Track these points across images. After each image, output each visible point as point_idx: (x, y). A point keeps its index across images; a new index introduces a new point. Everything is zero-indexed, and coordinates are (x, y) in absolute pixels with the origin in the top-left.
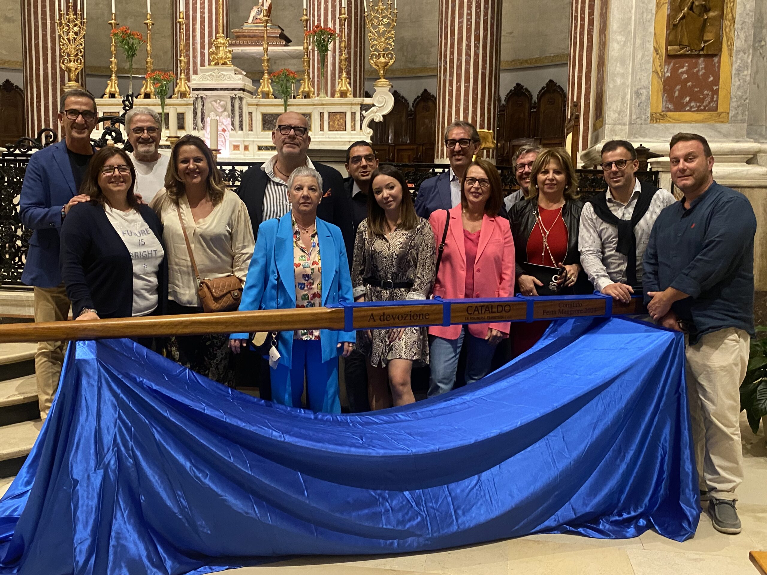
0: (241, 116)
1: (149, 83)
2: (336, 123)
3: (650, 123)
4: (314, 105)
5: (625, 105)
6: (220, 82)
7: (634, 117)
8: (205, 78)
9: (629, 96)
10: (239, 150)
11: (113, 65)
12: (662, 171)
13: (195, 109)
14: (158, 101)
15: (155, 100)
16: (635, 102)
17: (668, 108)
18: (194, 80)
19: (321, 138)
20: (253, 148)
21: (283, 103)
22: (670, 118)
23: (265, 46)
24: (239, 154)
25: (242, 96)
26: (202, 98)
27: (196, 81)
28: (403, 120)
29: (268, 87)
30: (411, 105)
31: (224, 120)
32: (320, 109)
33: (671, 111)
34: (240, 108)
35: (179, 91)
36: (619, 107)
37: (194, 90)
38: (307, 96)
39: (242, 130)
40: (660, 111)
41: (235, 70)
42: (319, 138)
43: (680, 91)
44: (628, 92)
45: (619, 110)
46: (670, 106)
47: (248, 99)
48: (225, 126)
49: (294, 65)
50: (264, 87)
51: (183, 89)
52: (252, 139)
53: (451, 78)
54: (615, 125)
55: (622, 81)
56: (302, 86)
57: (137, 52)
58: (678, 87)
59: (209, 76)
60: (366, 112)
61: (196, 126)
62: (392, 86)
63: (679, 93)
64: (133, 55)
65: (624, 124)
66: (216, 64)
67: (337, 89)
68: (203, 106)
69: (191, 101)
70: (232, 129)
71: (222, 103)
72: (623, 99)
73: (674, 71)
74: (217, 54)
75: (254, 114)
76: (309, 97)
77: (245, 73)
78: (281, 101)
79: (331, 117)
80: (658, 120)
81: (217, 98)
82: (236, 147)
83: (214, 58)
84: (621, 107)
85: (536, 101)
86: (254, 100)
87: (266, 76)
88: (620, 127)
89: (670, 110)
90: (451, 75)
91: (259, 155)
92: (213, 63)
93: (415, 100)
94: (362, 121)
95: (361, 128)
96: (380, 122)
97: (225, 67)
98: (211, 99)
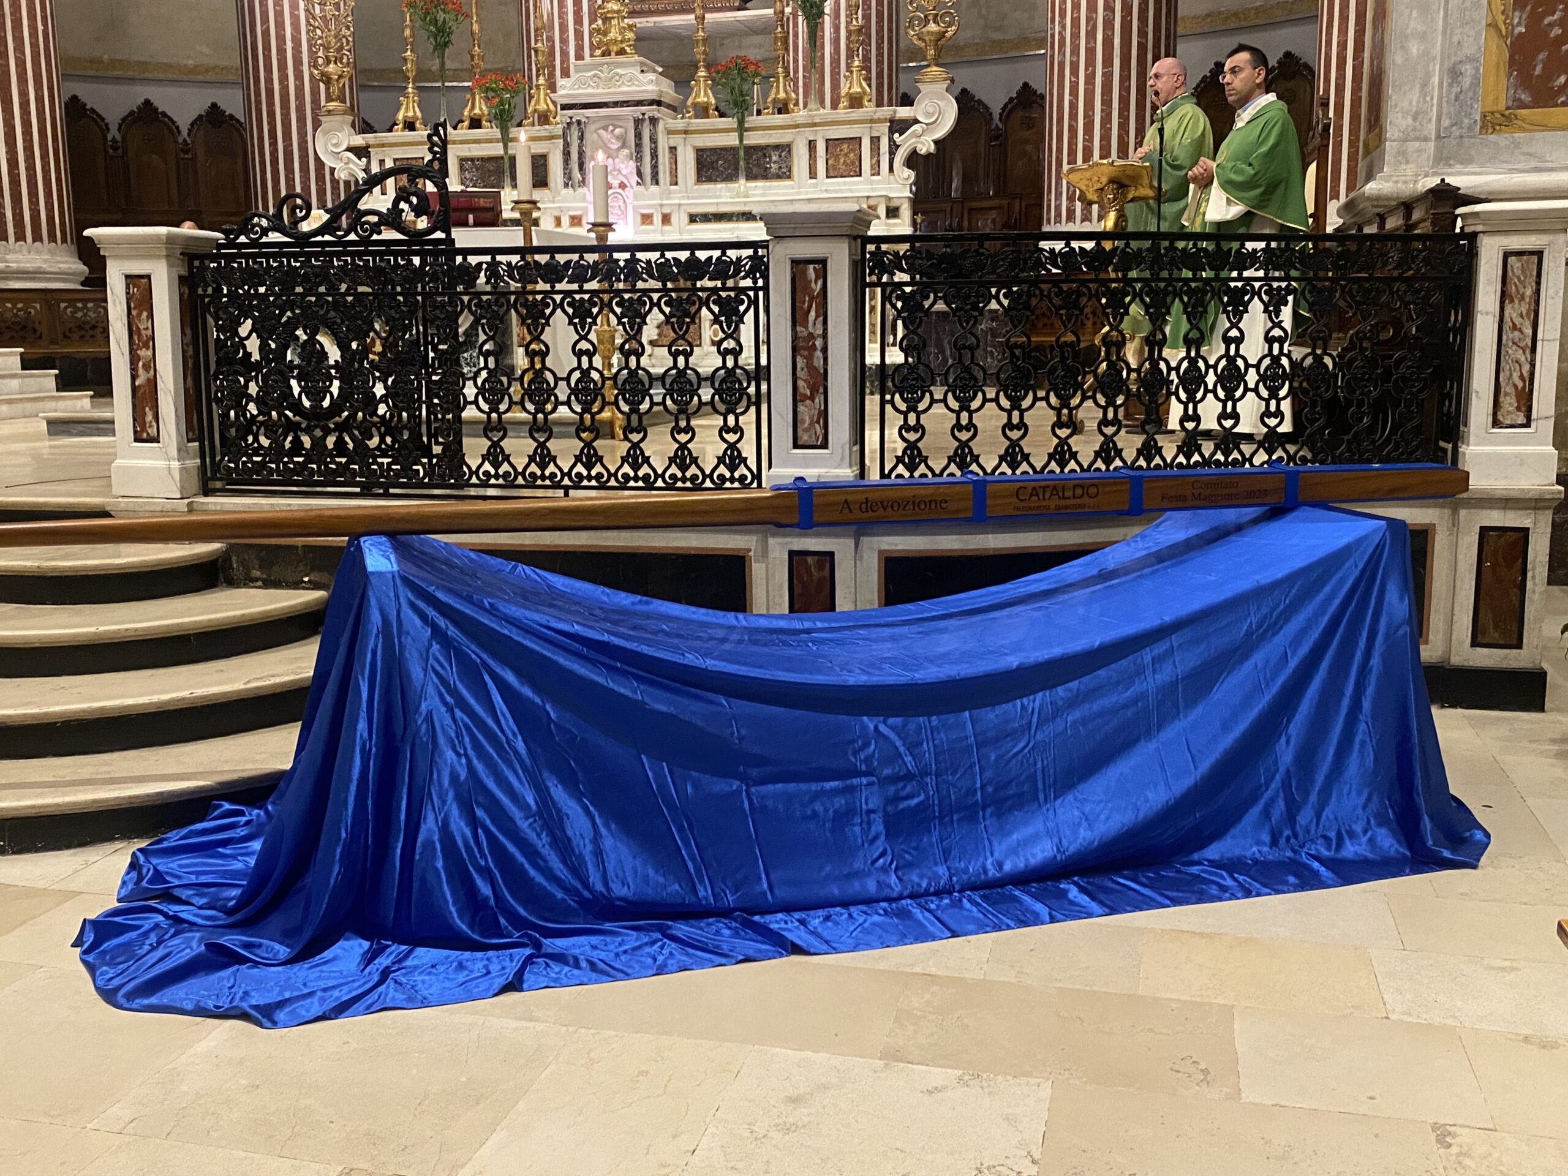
0: (654, 155)
1: (477, 97)
2: (842, 161)
3: (1481, 133)
4: (797, 126)
5: (1428, 99)
6: (612, 90)
7: (1446, 123)
8: (584, 84)
9: (1436, 80)
10: (651, 223)
11: (409, 65)
12: (1484, 232)
13: (567, 145)
14: (496, 133)
15: (491, 131)
16: (1449, 92)
17: (1520, 99)
18: (563, 87)
19: (814, 192)
20: (680, 219)
21: (735, 126)
22: (1523, 120)
23: (699, 12)
24: (654, 231)
25: (657, 115)
26: (579, 122)
27: (567, 89)
28: (982, 148)
29: (706, 94)
30: (996, 117)
31: (622, 166)
32: (808, 134)
33: (1526, 107)
34: (654, 140)
35: (535, 111)
36: (1414, 103)
37: (564, 107)
38: (783, 108)
39: (657, 183)
40: (1502, 106)
41: (642, 64)
42: (807, 193)
43: (1545, 63)
44: (1434, 71)
45: (1414, 109)
46: (1523, 96)
47: (668, 121)
48: (625, 176)
49: (760, 46)
50: (698, 95)
51: (542, 106)
52: (677, 201)
53: (1075, 59)
54: (1405, 140)
55: (1422, 48)
56: (774, 90)
57: (453, 37)
58: (1542, 56)
59: (591, 78)
60: (901, 135)
61: (570, 179)
62: (952, 81)
63: (1543, 68)
64: (446, 44)
65: (1426, 139)
66: (603, 55)
67: (844, 91)
68: (581, 138)
69: (558, 130)
70: (638, 183)
71: (617, 131)
72: (1425, 85)
73: (1534, 21)
74: (605, 34)
75: (679, 151)
76: (787, 112)
77: (660, 70)
78: (730, 122)
79: (830, 148)
80: (1498, 128)
81: (608, 122)
82: (647, 219)
83: (600, 42)
84: (1418, 102)
86: (679, 123)
87: (702, 73)
88: (1417, 144)
89: (1524, 106)
90: (1075, 51)
91: (690, 232)
92: (598, 52)
93: (1006, 105)
94: (892, 153)
95: (891, 169)
96: (929, 155)
97: (621, 59)
98: (597, 125)
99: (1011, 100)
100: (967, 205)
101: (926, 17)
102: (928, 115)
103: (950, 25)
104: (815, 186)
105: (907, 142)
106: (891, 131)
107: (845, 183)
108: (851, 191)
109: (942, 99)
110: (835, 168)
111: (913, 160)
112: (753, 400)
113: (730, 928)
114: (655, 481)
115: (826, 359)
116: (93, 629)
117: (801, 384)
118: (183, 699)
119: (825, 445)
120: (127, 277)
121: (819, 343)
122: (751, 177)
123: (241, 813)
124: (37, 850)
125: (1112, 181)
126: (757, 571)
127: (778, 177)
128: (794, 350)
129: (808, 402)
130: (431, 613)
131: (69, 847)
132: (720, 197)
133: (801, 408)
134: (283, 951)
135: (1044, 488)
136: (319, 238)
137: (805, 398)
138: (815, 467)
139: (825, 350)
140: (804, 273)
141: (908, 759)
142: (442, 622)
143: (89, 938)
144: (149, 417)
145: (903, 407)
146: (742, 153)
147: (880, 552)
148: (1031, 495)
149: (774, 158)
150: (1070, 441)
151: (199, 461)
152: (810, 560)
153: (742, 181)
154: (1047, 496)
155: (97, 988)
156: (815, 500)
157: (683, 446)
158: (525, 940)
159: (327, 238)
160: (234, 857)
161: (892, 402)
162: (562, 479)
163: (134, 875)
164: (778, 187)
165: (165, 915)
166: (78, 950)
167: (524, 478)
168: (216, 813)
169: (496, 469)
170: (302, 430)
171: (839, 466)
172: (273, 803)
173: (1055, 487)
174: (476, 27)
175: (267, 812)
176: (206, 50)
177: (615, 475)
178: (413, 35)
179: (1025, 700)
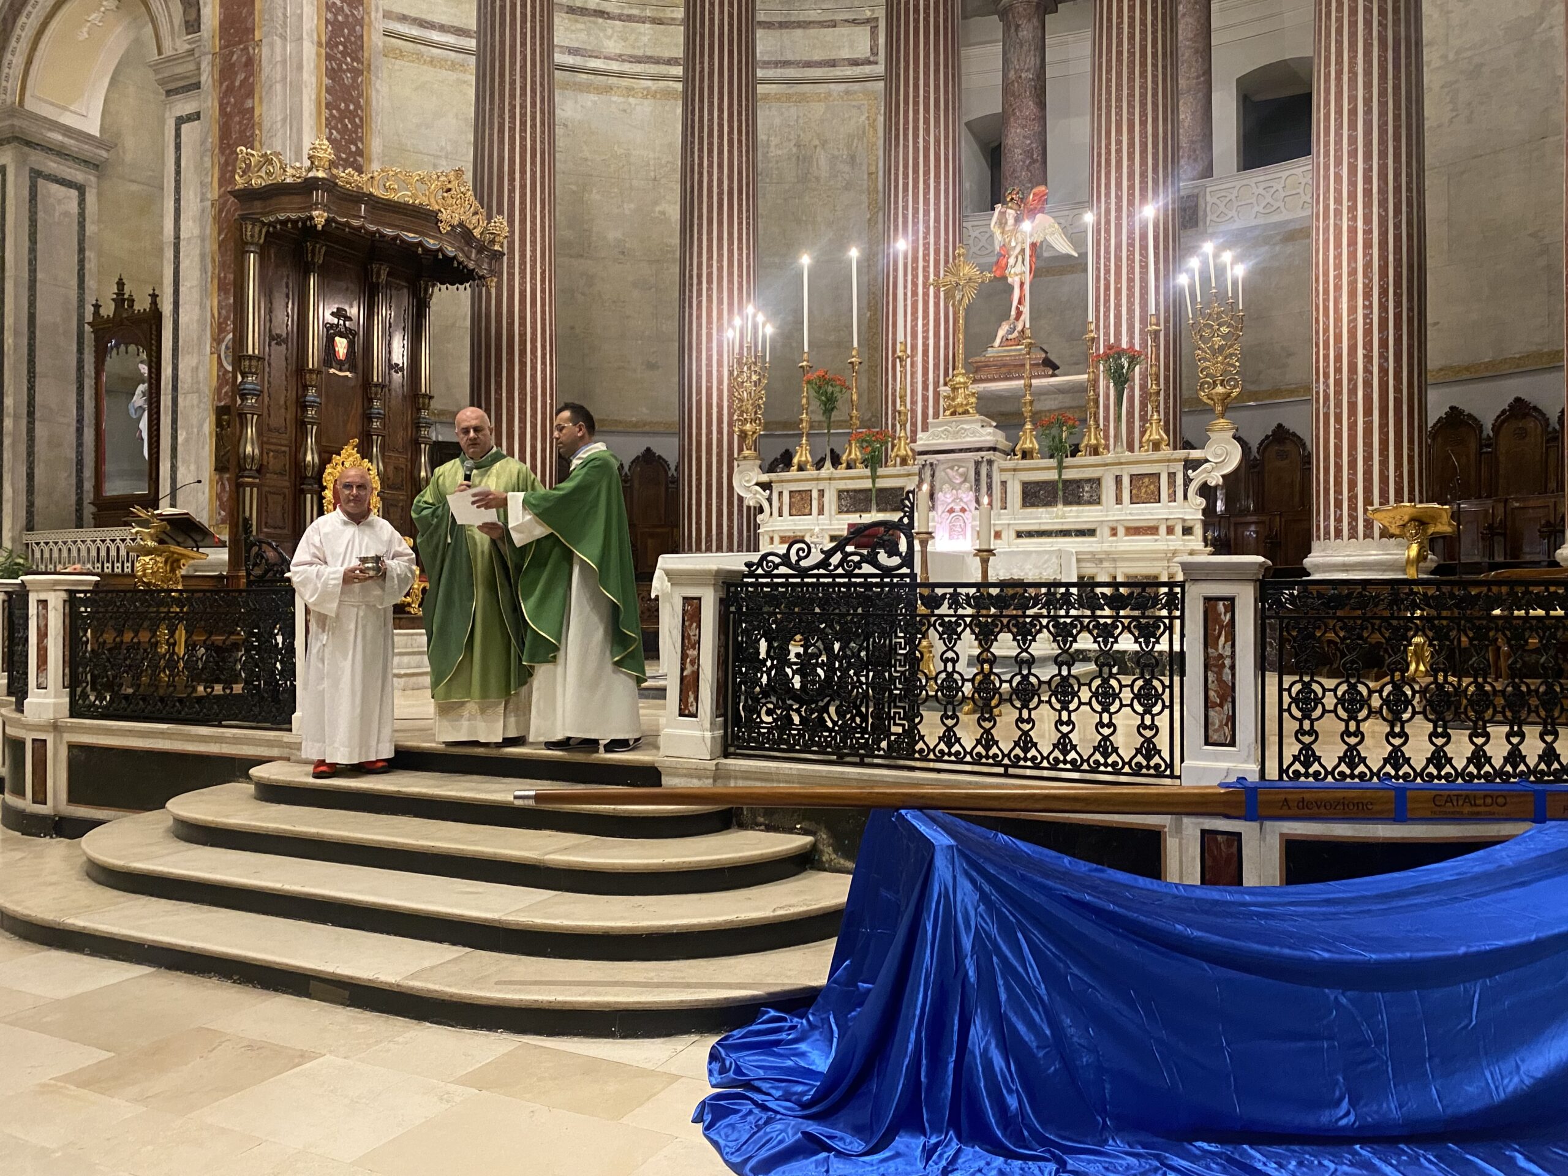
0: (990, 487)
1: (854, 446)
2: (1144, 491)
4: (1106, 465)
6: (959, 440)
8: (935, 436)
11: (805, 424)
13: (922, 481)
14: (867, 472)
15: (862, 471)
18: (921, 439)
19: (1118, 515)
20: (1009, 535)
21: (1055, 465)
23: (1027, 378)
25: (993, 458)
26: (931, 464)
27: (926, 440)
29: (1031, 442)
30: (1254, 450)
31: (964, 496)
32: (1116, 471)
34: (989, 476)
37: (921, 453)
38: (1095, 451)
39: (993, 509)
41: (982, 421)
42: (1114, 515)
47: (1000, 461)
48: (966, 503)
50: (1024, 443)
51: (903, 453)
52: (1007, 522)
53: (1338, 411)
56: (1086, 438)
59: (942, 432)
60: (1193, 471)
62: (1236, 430)
64: (832, 409)
66: (954, 414)
68: (933, 476)
69: (916, 469)
70: (976, 508)
71: (961, 470)
74: (953, 399)
75: (1009, 484)
76: (1099, 454)
77: (994, 424)
78: (1053, 462)
79: (1133, 481)
81: (954, 463)
83: (950, 405)
85: (1491, 434)
86: (1009, 463)
87: (1028, 426)
90: (1338, 404)
91: (1019, 546)
92: (948, 413)
93: (1263, 441)
94: (1186, 485)
95: (1185, 497)
96: (1216, 487)
97: (965, 417)
98: (945, 466)
99: (1267, 437)
100: (1233, 520)
101: (1214, 382)
102: (1217, 456)
103: (1234, 387)
104: (1121, 510)
105: (1198, 477)
106: (1186, 468)
107: (1146, 508)
108: (1152, 514)
109: (1228, 443)
110: (1138, 497)
111: (1206, 491)
112: (1167, 703)
113: (1217, 1164)
114: (1082, 764)
115: (1234, 675)
116: (660, 861)
117: (1212, 694)
118: (732, 921)
119: (1233, 744)
120: (684, 598)
121: (1228, 662)
122: (1067, 503)
123: (784, 1020)
124: (637, 1037)
125: (1412, 519)
126: (1171, 844)
127: (1090, 503)
128: (1207, 667)
129: (1218, 708)
130: (979, 880)
131: (659, 1036)
132: (1040, 518)
133: (1211, 713)
134: (858, 1146)
135: (1457, 796)
136: (816, 571)
137: (1216, 705)
138: (1224, 761)
139: (1233, 667)
140: (1215, 607)
141: (1364, 1027)
142: (987, 888)
143: (708, 1118)
144: (691, 699)
145: (1298, 714)
146: (1060, 485)
147: (1281, 835)
148: (1446, 802)
149: (1086, 489)
150: (1445, 748)
151: (722, 732)
152: (1219, 838)
153: (1060, 506)
154: (1460, 803)
155: (726, 1162)
156: (1260, 798)
157: (1106, 738)
158: (1047, 1155)
159: (822, 571)
160: (788, 1057)
161: (1289, 710)
162: (1002, 759)
163: (716, 1066)
164: (1089, 511)
165: (755, 1103)
166: (700, 1126)
167: (972, 757)
168: (764, 1018)
169: (950, 748)
170: (793, 710)
171: (1246, 762)
172: (813, 1014)
173: (1467, 796)
174: (855, 397)
175: (808, 1020)
176: (644, 410)
177: (1047, 758)
178: (808, 403)
179: (1467, 985)
